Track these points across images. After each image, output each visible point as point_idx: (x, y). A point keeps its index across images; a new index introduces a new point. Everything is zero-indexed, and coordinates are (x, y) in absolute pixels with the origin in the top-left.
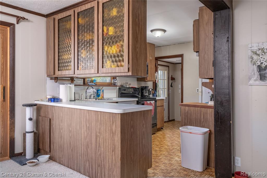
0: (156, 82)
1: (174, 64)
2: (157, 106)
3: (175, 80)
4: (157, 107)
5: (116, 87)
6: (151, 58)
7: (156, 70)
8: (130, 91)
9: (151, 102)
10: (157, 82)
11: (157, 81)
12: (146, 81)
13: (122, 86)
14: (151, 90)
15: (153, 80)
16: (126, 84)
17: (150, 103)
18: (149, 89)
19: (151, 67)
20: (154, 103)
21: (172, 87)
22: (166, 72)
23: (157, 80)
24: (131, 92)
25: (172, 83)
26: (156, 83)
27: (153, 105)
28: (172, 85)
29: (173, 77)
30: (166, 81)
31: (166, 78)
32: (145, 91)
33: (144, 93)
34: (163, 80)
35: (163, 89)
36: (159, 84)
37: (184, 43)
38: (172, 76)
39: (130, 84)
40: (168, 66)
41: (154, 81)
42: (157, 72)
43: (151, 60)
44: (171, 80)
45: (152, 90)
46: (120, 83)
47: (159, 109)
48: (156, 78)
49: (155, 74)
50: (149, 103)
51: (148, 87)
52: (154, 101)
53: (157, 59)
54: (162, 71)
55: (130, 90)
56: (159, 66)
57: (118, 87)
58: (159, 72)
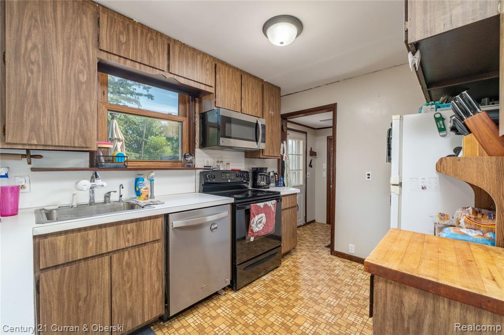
0: (284, 160)
1: (315, 129)
2: (282, 208)
3: (316, 155)
4: (282, 212)
5: (194, 170)
6: (273, 113)
7: (284, 138)
8: (228, 177)
9: (267, 203)
10: (286, 159)
11: (286, 157)
12: (261, 156)
13: (207, 167)
14: (272, 174)
15: (276, 155)
16: (218, 164)
17: (266, 206)
18: (269, 173)
19: (272, 130)
20: (274, 204)
21: (312, 167)
22: (301, 142)
23: (285, 155)
24: (229, 181)
25: (311, 161)
26: (283, 162)
27: (273, 209)
28: (312, 164)
29: (313, 150)
30: (301, 158)
31: (301, 152)
32: (259, 176)
33: (258, 181)
34: (297, 156)
35: (297, 172)
36: (289, 162)
37: (338, 81)
38: (311, 148)
39: (228, 164)
40: (306, 133)
41: (279, 158)
42: (285, 142)
43: (273, 116)
44: (310, 155)
45: (275, 174)
46: (204, 161)
47: (285, 215)
48: (284, 152)
49: (282, 145)
50: (262, 206)
51: (267, 168)
52: (274, 201)
53: (285, 117)
54: (294, 141)
55: (226, 176)
56: (288, 132)
57: (198, 171)
58: (290, 142)
